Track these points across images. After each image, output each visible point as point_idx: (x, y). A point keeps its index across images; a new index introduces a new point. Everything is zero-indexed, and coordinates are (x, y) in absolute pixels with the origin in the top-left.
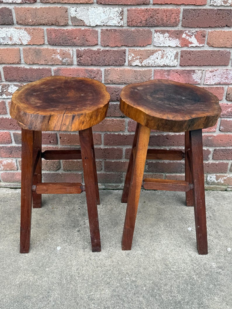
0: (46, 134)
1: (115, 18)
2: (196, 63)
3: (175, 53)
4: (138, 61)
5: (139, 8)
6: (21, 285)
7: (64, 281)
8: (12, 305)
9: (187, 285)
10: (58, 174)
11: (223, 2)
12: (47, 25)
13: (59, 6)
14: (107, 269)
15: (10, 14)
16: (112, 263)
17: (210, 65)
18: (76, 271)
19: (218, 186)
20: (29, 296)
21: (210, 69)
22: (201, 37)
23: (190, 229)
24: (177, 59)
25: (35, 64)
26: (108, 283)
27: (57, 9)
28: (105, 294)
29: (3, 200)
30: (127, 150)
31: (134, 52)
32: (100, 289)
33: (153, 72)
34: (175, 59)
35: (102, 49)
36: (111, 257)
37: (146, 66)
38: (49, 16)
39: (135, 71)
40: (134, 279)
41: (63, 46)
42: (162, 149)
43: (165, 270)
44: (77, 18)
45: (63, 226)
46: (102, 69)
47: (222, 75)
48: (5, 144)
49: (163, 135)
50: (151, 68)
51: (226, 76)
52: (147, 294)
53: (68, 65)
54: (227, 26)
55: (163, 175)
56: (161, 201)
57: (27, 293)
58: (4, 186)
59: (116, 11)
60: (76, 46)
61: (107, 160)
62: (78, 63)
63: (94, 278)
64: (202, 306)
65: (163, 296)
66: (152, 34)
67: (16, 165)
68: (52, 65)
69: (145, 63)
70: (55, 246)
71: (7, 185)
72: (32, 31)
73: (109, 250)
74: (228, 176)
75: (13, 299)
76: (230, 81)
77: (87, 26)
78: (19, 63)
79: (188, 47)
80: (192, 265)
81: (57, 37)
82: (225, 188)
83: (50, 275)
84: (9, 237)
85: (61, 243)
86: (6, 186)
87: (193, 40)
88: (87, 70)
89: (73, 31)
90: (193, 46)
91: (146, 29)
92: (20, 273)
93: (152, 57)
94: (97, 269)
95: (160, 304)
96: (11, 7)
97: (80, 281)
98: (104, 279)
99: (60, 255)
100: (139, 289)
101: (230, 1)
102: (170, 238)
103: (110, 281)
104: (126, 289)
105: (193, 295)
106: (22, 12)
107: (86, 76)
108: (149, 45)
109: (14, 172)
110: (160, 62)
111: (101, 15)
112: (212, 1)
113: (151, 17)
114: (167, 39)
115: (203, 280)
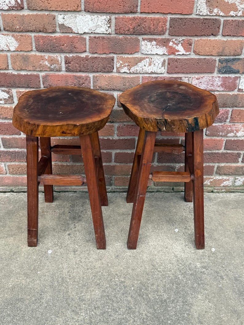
1: (103, 26)
2: (183, 70)
3: (162, 61)
4: (126, 68)
5: (127, 16)
6: (13, 288)
7: (55, 284)
8: (6, 307)
9: (173, 284)
11: (208, 12)
12: (34, 31)
13: (47, 13)
14: (97, 271)
16: (102, 265)
17: (197, 73)
18: (68, 273)
19: (204, 188)
20: (22, 299)
21: (197, 76)
22: (188, 46)
23: (176, 230)
24: (165, 66)
25: (23, 70)
26: (98, 285)
27: (44, 16)
28: (95, 295)
30: (116, 154)
31: (122, 59)
32: (90, 291)
33: (141, 79)
34: (162, 66)
35: (90, 55)
36: (101, 260)
37: (134, 73)
38: (37, 23)
39: (123, 78)
40: (123, 280)
41: (50, 52)
43: (152, 271)
44: (65, 25)
45: (54, 230)
46: (91, 75)
47: (208, 82)
50: (139, 75)
51: (212, 83)
52: (135, 294)
53: (56, 71)
54: (212, 34)
56: (150, 203)
57: (20, 296)
59: (103, 19)
60: (64, 52)
62: (67, 70)
63: (84, 280)
64: (187, 304)
65: (150, 296)
66: (139, 42)
68: (41, 71)
69: (133, 69)
70: (46, 250)
72: (20, 38)
73: (99, 253)
74: (214, 178)
75: (7, 302)
76: (216, 88)
77: (75, 33)
78: (6, 69)
79: (175, 55)
80: (178, 265)
81: (45, 44)
82: (211, 189)
83: (42, 278)
85: (52, 246)
87: (180, 48)
88: (75, 76)
89: (60, 38)
90: (180, 54)
91: (134, 37)
92: (12, 276)
93: (140, 64)
94: (87, 271)
95: (148, 303)
97: (72, 283)
98: (94, 280)
99: (51, 258)
100: (127, 289)
101: (216, 10)
102: (157, 240)
103: (100, 282)
104: (115, 289)
105: (178, 294)
106: (10, 18)
107: (75, 82)
108: (137, 53)
109: (3, 176)
110: (148, 69)
111: (89, 23)
112: (198, 11)
113: (138, 25)
114: (155, 47)
115: (188, 279)
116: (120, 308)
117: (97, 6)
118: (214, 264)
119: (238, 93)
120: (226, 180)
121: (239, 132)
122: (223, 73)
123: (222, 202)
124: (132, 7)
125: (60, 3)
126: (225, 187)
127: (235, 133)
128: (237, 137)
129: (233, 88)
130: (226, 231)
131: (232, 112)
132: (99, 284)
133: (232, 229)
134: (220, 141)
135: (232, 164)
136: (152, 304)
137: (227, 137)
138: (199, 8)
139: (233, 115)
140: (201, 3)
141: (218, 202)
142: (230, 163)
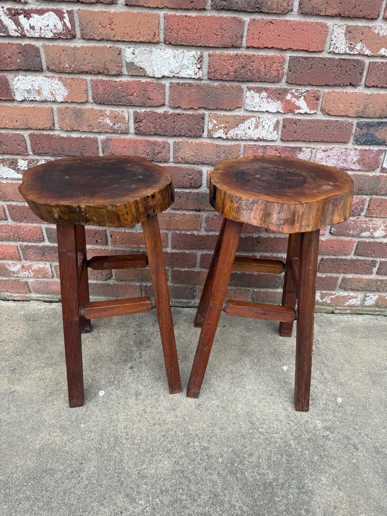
0: (91, 230)
1: (190, 66)
2: (303, 137)
3: (275, 122)
4: (222, 131)
5: (226, 53)
6: (42, 450)
7: (105, 446)
8: (25, 484)
9: (282, 455)
10: (108, 285)
11: (347, 49)
12: (91, 73)
13: (108, 45)
14: (168, 428)
15: (37, 54)
16: (176, 418)
17: (324, 141)
18: (124, 429)
19: (322, 307)
20: (52, 469)
21: (323, 146)
22: (313, 100)
23: (285, 368)
24: (278, 130)
25: (75, 130)
26: (168, 451)
27: (106, 49)
28: (163, 468)
29: (32, 318)
30: (202, 255)
31: (217, 117)
32: (156, 461)
33: (242, 149)
34: (274, 130)
35: (171, 111)
36: (174, 410)
37: (232, 139)
38: (94, 60)
39: (217, 146)
40: (206, 445)
41: (114, 105)
42: (250, 255)
43: (250, 431)
44: (136, 64)
45: (111, 359)
46: (171, 141)
47: (339, 156)
48: (35, 242)
49: (252, 237)
50: (240, 142)
51: (344, 158)
52: (224, 469)
53: (121, 133)
54: (351, 84)
55: (249, 290)
56: (247, 325)
57: (49, 465)
58: (36, 299)
59: (191, 55)
60: (134, 106)
61: (176, 269)
62: (136, 132)
63: (148, 442)
64: (304, 492)
65: (246, 474)
66: (243, 92)
67: (50, 271)
68: (99, 133)
69: (231, 133)
70: (97, 391)
71: (40, 297)
72: (70, 82)
73: (173, 399)
74: (337, 294)
75: (28, 474)
76: (350, 166)
77: (149, 77)
78: (52, 129)
79: (294, 114)
80: (289, 424)
81: (105, 92)
82: (331, 309)
83: (85, 435)
84: (34, 374)
85: (105, 385)
86: (38, 299)
87: (302, 104)
88: (149, 141)
89: (128, 83)
90: (301, 112)
91: (236, 84)
92: (43, 430)
93: (242, 126)
94: (153, 428)
95: (243, 486)
96: (38, 44)
97: (129, 445)
98: (163, 443)
99: (102, 404)
100: (213, 460)
101: (359, 46)
102: (257, 382)
103: (172, 447)
104: (193, 460)
105: (290, 473)
106: (55, 52)
107: (148, 151)
108: (238, 109)
109: (49, 280)
110: (253, 134)
111: (171, 61)
112: (332, 46)
113: (242, 66)
114: (265, 101)
115: (304, 448)
116: (200, 495)
117: (183, 35)
118: (342, 424)
119: (380, 174)
120: (352, 297)
121: (378, 231)
122: (361, 144)
123: (347, 328)
124: (235, 38)
125: (128, 29)
126: (350, 306)
127: (372, 232)
128: (373, 237)
129: (374, 166)
130: (356, 371)
131: (370, 201)
132: (170, 450)
133: (364, 369)
134: (349, 242)
135: (363, 276)
136: (251, 490)
137: (360, 237)
138: (334, 42)
139: (370, 206)
140: (338, 34)
141: (342, 328)
142: (361, 274)
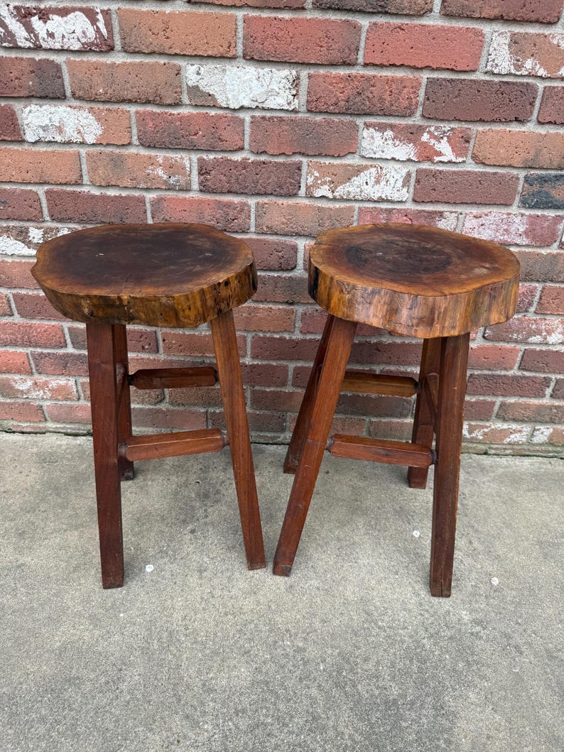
0: (134, 331)
1: (281, 92)
2: (446, 197)
3: (404, 175)
4: (326, 187)
5: (334, 73)
6: (63, 649)
7: (154, 645)
8: (40, 699)
9: (411, 661)
10: (159, 411)
11: (512, 67)
12: (136, 102)
13: (162, 61)
14: (245, 619)
15: (58, 74)
16: (257, 605)
17: (476, 203)
18: (182, 621)
19: (470, 445)
20: (78, 678)
21: (475, 211)
22: (461, 143)
23: (416, 534)
24: (408, 186)
25: (112, 186)
26: (245, 653)
27: (158, 66)
28: (238, 678)
29: (48, 459)
30: (296, 369)
31: (319, 167)
32: (229, 667)
33: (356, 213)
34: (403, 186)
35: (252, 158)
36: (255, 593)
37: (342, 200)
38: (141, 82)
39: (320, 209)
40: (301, 644)
41: (170, 148)
42: (366, 369)
43: (365, 625)
44: (201, 88)
45: (163, 519)
46: (252, 201)
47: (497, 225)
48: (54, 348)
49: (369, 343)
50: (354, 204)
51: (505, 228)
52: (327, 680)
53: (180, 190)
54: (517, 120)
55: (364, 420)
56: (360, 471)
57: (74, 671)
58: (54, 430)
59: (283, 76)
60: (198, 150)
61: (257, 388)
62: (202, 188)
63: (217, 640)
64: (443, 714)
65: (359, 687)
66: (358, 131)
67: (75, 390)
68: (147, 189)
69: (341, 191)
70: (143, 564)
71: (60, 428)
72: (106, 115)
73: (252, 577)
74: (493, 427)
75: (44, 685)
76: (514, 239)
77: (221, 108)
78: (78, 183)
79: (433, 163)
80: (421, 615)
81: (157, 130)
82: (484, 448)
83: (126, 629)
84: (52, 540)
85: (155, 556)
86: (57, 431)
87: (444, 147)
88: (219, 202)
89: (190, 117)
90: (443, 160)
91: (347, 119)
92: (65, 622)
93: (357, 181)
94: (225, 619)
95: (355, 705)
96: (60, 59)
97: (189, 644)
98: (239, 641)
99: (150, 584)
100: (311, 667)
101: (529, 64)
102: (376, 554)
103: (252, 647)
104: (282, 667)
105: (423, 687)
106: (84, 70)
107: (218, 216)
108: (351, 155)
109: (73, 403)
110: (372, 192)
111: (252, 85)
112: (490, 64)
113: (358, 92)
114: (390, 143)
115: (444, 650)
116: (292, 717)
117: (271, 46)
118: (498, 615)
119: (558, 251)
120: (515, 431)
121: (553, 334)
122: (531, 207)
123: (507, 476)
124: (347, 50)
125: (191, 38)
126: (511, 444)
127: (545, 335)
128: (547, 344)
129: (549, 240)
130: (520, 539)
131: (542, 291)
132: (249, 652)
133: (532, 536)
134: (511, 351)
135: (531, 400)
136: (366, 710)
137: (527, 343)
138: (493, 57)
139: (543, 298)
140: (498, 45)
141: (499, 476)
142: (527, 397)
